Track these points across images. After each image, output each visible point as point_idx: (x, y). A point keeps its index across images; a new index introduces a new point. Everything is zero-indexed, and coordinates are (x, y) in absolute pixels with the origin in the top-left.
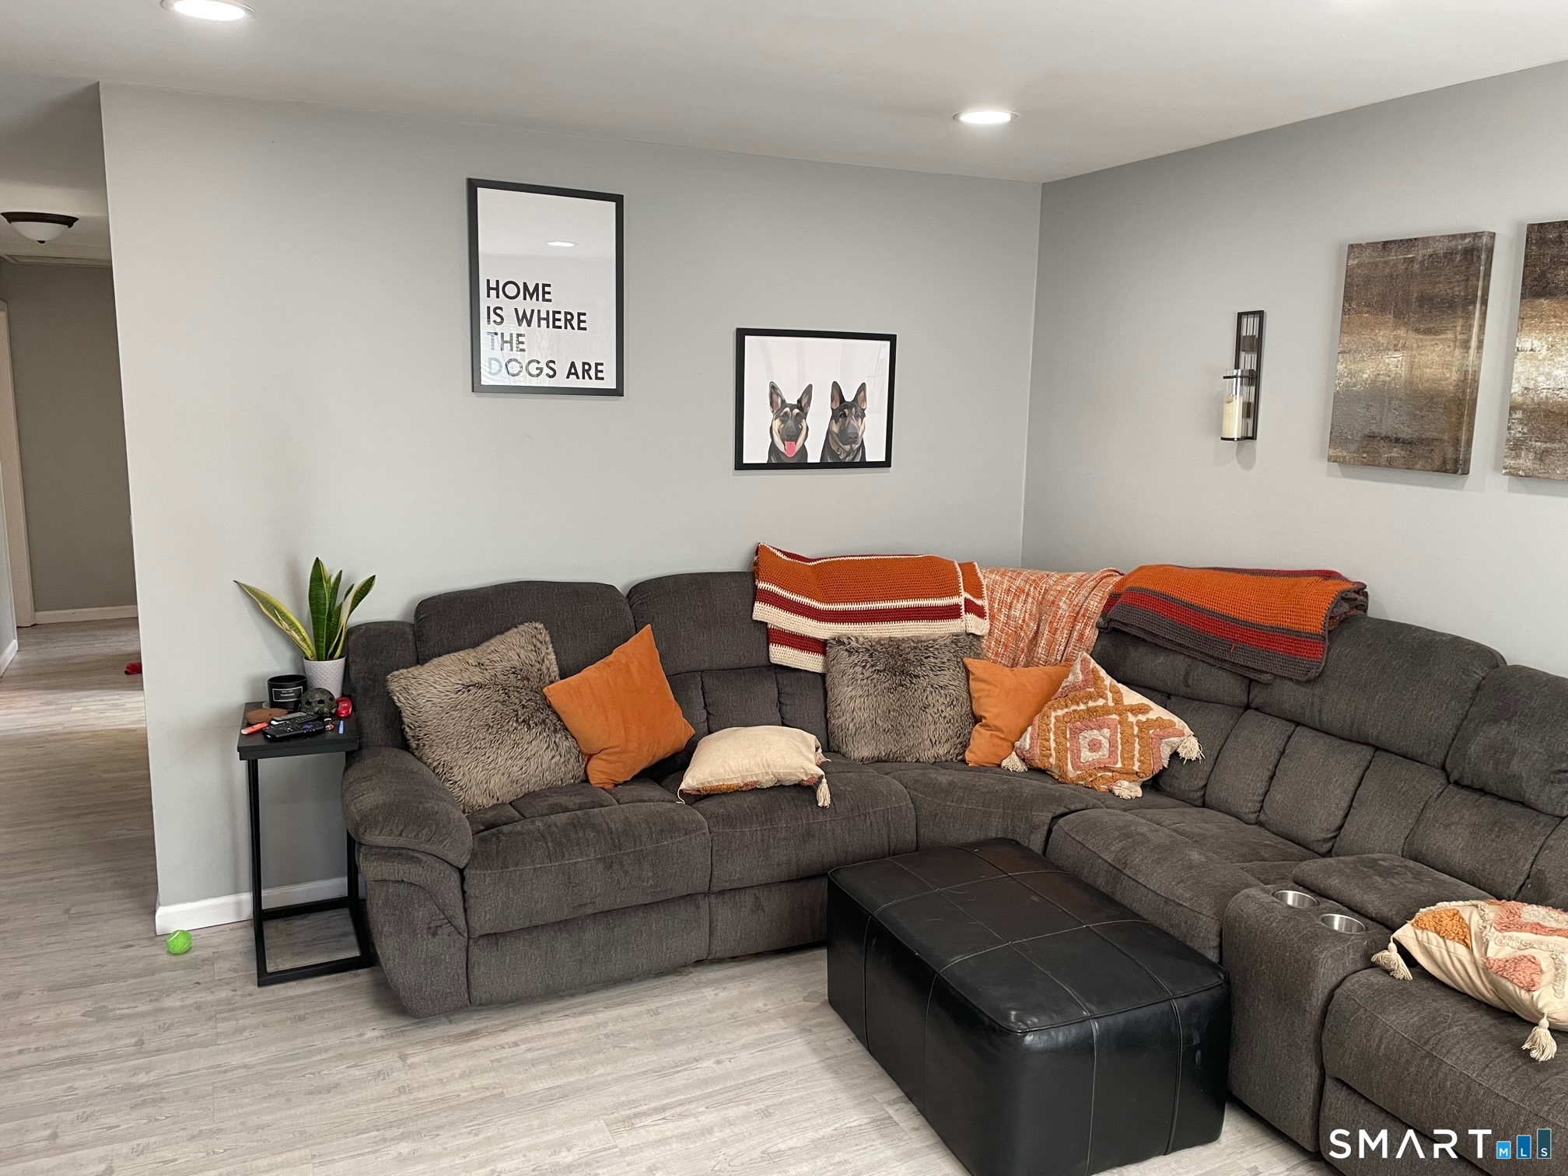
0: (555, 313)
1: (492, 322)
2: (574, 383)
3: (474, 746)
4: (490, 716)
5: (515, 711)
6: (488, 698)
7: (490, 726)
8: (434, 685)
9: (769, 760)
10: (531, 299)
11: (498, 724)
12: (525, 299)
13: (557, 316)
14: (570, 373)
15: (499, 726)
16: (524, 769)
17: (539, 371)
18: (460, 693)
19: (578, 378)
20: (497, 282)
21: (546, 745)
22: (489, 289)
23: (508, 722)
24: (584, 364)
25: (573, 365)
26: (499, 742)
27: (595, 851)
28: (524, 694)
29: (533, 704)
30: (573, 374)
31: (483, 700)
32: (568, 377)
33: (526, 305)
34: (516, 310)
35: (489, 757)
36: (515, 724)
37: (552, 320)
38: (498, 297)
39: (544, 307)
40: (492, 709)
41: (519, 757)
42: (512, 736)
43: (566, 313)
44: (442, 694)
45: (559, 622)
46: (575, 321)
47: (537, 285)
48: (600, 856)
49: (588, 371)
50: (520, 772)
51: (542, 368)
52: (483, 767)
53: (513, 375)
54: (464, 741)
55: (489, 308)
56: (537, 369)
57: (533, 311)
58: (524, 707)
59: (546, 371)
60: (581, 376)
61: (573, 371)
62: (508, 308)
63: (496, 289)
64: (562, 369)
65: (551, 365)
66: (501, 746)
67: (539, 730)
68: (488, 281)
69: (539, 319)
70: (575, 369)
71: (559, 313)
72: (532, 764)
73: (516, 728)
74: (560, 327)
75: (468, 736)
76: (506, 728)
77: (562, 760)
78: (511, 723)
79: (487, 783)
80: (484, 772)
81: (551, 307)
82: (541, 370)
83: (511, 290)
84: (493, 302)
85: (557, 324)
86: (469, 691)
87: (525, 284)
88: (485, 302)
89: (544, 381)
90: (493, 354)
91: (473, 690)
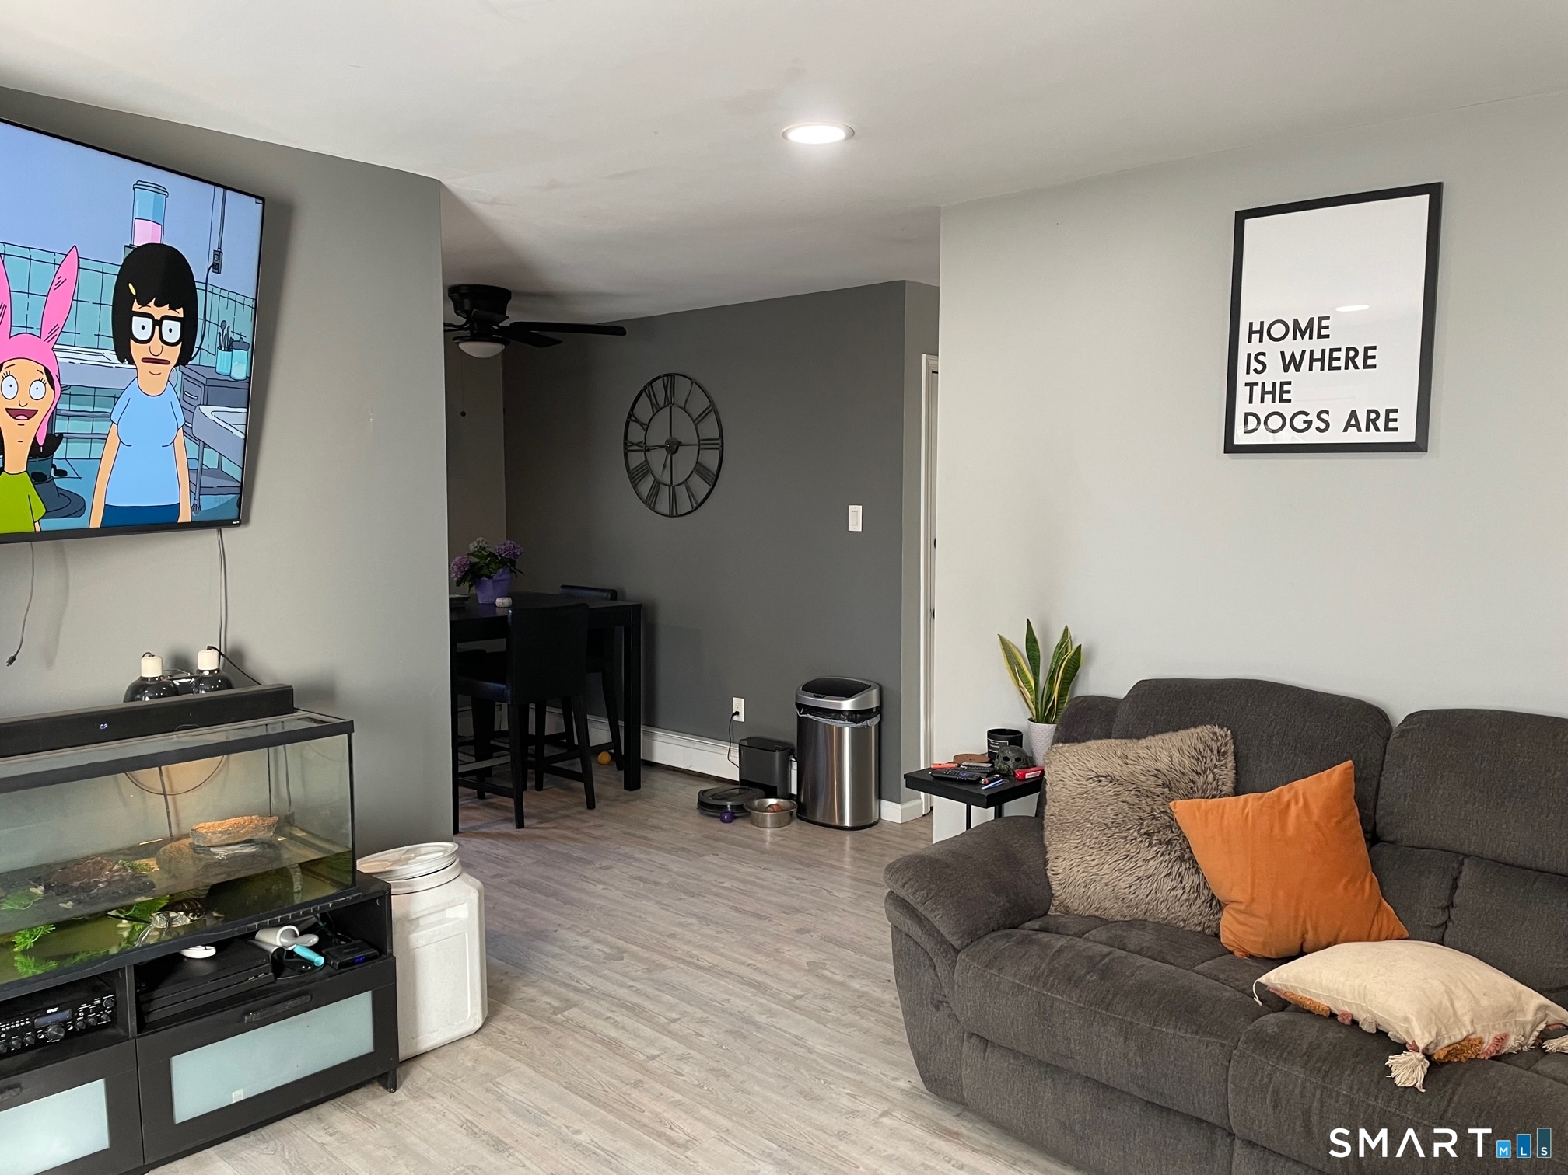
0: (1332, 351)
1: (1252, 371)
2: (1353, 437)
3: (1083, 842)
4: (1112, 816)
5: (1141, 819)
6: (1118, 795)
7: (1107, 827)
8: (1070, 765)
9: (1368, 987)
10: (1303, 338)
11: (1117, 827)
12: (1294, 338)
13: (1335, 355)
14: (1348, 425)
15: (1117, 830)
16: (1133, 888)
17: (1306, 425)
18: (1091, 781)
19: (1359, 430)
20: (1262, 323)
21: (1165, 872)
22: (1251, 332)
23: (1129, 829)
24: (1369, 412)
25: (1353, 414)
26: (1110, 847)
27: (1081, 996)
28: (1160, 803)
29: (1166, 817)
30: (1353, 426)
31: (1111, 796)
32: (1345, 430)
33: (1294, 346)
34: (1282, 353)
35: (1094, 860)
36: (1135, 834)
37: (1327, 361)
38: (1261, 340)
39: (1317, 345)
40: (1117, 808)
41: (1129, 872)
42: (1127, 846)
43: (1348, 350)
44: (1075, 778)
45: (1265, 735)
46: (1360, 358)
47: (1312, 320)
48: (1082, 1005)
49: (1374, 421)
50: (1127, 891)
51: (1312, 421)
52: (1086, 867)
53: (1274, 431)
54: (1078, 833)
55: (1249, 355)
56: (1305, 422)
57: (1304, 352)
58: (1154, 818)
59: (1317, 423)
60: (1363, 426)
61: (1353, 422)
62: (1272, 352)
63: (1259, 332)
64: (1338, 420)
65: (1324, 416)
66: (1111, 852)
67: (1162, 850)
68: (1251, 324)
69: (1312, 360)
70: (1357, 420)
71: (1339, 350)
72: (1143, 886)
73: (1135, 839)
74: (1339, 368)
75: (1083, 830)
76: (1123, 834)
77: (1185, 897)
78: (1131, 831)
79: (1085, 887)
80: (1085, 874)
81: (1327, 345)
82: (1310, 423)
83: (1278, 331)
84: (1255, 347)
85: (1335, 364)
86: (1100, 781)
87: (1296, 321)
88: (1244, 348)
89: (1312, 437)
90: (1250, 409)
91: (1104, 781)
